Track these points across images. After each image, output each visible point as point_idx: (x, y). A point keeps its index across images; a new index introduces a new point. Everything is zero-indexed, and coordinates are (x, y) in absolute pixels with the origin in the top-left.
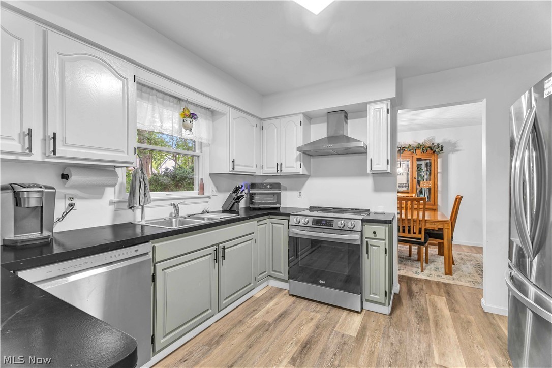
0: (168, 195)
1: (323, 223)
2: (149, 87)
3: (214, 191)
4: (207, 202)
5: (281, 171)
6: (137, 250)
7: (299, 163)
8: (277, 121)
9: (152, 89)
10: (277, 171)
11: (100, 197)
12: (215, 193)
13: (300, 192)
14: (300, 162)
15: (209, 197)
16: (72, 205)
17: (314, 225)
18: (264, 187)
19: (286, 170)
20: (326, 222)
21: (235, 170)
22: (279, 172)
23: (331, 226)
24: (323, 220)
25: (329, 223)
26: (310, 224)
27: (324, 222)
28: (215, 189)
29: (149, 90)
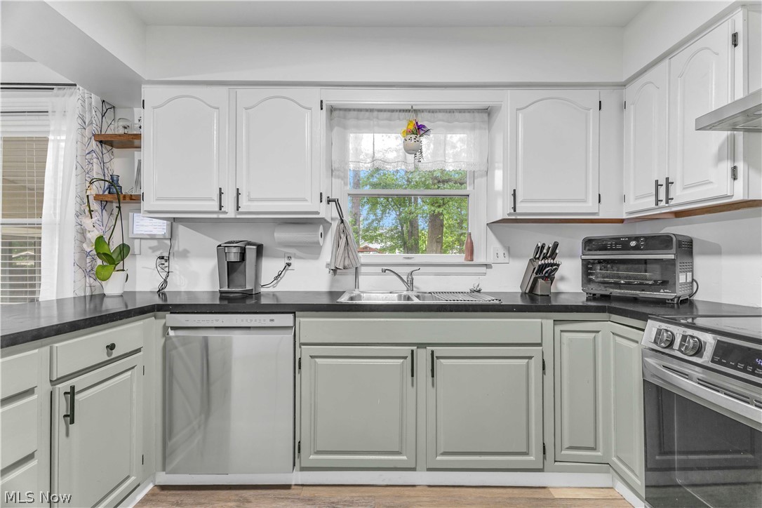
0: (408, 258)
2: (367, 110)
3: (501, 255)
4: (485, 274)
5: (668, 199)
6: (272, 320)
9: (372, 110)
10: (657, 201)
11: (317, 258)
12: (501, 259)
14: (734, 161)
15: (487, 266)
16: (289, 265)
18: (619, 247)
19: (683, 197)
21: (517, 211)
22: (663, 204)
28: (501, 251)
29: (367, 114)
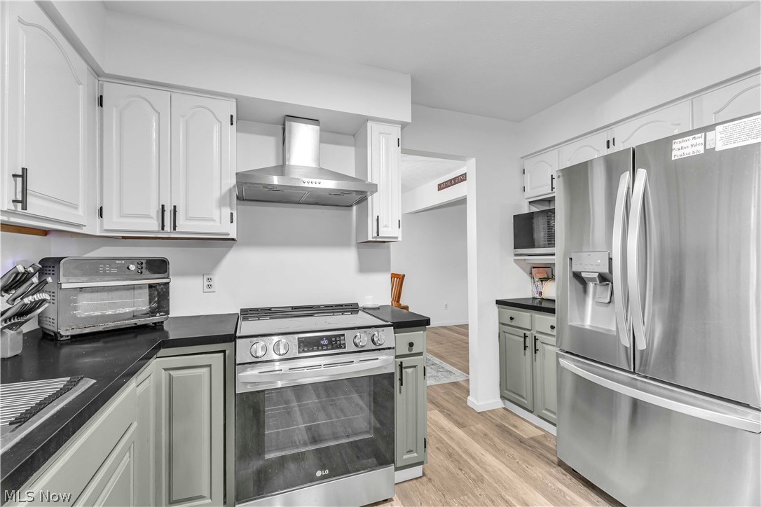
1: (322, 346)
5: (175, 226)
7: (226, 212)
8: (160, 97)
10: (163, 226)
13: (209, 280)
14: (231, 209)
17: (304, 351)
18: (113, 270)
19: (186, 226)
20: (330, 342)
22: (168, 227)
23: (340, 348)
24: (321, 338)
25: (336, 341)
26: (294, 351)
27: (325, 342)
